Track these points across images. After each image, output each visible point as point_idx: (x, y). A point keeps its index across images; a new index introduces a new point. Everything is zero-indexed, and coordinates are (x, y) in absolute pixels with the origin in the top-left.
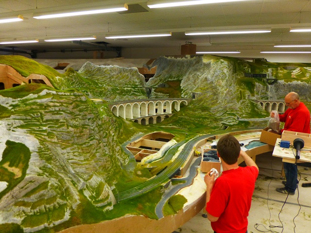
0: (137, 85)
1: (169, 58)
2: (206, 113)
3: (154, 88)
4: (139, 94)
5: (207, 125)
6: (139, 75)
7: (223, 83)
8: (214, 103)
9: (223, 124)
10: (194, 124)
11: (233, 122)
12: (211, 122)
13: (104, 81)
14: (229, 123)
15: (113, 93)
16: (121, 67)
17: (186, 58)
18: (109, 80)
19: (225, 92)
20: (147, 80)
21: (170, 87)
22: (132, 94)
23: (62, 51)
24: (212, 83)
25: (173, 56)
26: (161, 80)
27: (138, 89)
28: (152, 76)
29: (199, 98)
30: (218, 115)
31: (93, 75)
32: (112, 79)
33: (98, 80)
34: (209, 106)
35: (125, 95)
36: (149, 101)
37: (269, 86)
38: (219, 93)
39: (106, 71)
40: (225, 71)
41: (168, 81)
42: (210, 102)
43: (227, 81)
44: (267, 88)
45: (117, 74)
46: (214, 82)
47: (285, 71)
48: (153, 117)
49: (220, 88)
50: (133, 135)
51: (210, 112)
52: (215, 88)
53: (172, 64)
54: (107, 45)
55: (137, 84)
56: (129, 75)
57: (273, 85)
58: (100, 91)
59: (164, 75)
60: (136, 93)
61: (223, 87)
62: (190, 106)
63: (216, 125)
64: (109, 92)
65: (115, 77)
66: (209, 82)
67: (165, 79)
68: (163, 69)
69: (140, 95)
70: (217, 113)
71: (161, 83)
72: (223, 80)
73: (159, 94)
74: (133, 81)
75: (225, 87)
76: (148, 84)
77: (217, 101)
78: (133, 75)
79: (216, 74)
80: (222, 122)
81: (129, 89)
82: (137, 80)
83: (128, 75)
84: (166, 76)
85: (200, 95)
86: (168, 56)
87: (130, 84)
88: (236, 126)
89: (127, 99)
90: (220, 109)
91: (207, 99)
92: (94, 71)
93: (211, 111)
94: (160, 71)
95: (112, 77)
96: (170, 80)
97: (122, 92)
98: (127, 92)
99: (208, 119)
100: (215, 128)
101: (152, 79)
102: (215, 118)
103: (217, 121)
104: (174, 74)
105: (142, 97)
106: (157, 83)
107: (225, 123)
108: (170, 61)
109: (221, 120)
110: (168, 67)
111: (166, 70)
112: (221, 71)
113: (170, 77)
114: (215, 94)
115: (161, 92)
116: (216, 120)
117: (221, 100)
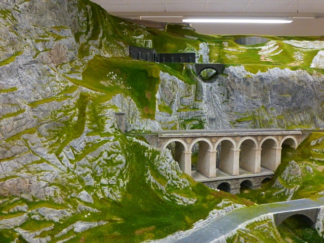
37: (205, 85)
44: (198, 90)
47: (242, 49)
57: (216, 83)
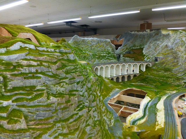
0: (110, 52)
1: (133, 32)
2: (168, 73)
3: (122, 54)
5: (171, 83)
6: (111, 45)
7: (183, 49)
8: (175, 65)
10: (160, 82)
12: (174, 80)
13: (87, 49)
15: (94, 57)
16: (99, 39)
17: (146, 32)
18: (90, 48)
19: (185, 57)
20: (117, 49)
21: (134, 53)
22: (107, 59)
23: (59, 33)
24: (172, 49)
25: (136, 31)
26: (127, 49)
27: (111, 55)
28: (120, 45)
29: (162, 61)
30: (179, 75)
31: (79, 44)
32: (93, 48)
33: (82, 48)
34: (171, 68)
35: (101, 59)
36: (122, 63)
38: (180, 57)
39: (88, 41)
40: (184, 39)
41: (132, 49)
42: (171, 64)
43: (185, 47)
45: (96, 44)
46: (174, 48)
48: (125, 76)
49: (180, 53)
50: (111, 91)
52: (176, 53)
53: (136, 37)
54: (88, 27)
55: (110, 51)
56: (104, 45)
58: (84, 56)
59: (130, 44)
60: (110, 58)
62: (154, 68)
63: (178, 84)
64: (90, 57)
65: (94, 46)
66: (169, 48)
67: (130, 48)
68: (129, 40)
69: (112, 59)
70: (178, 73)
71: (127, 51)
72: (182, 46)
73: (127, 58)
74: (107, 49)
75: (184, 52)
76: (118, 51)
77: (178, 64)
78: (107, 45)
79: (176, 42)
80: (184, 81)
81: (105, 54)
82: (110, 49)
83: (103, 45)
84: (131, 46)
85: (162, 59)
86: (132, 31)
87: (105, 51)
89: (103, 62)
90: (181, 70)
91: (168, 62)
92: (80, 41)
93: (173, 72)
94: (126, 42)
95: (93, 46)
96: (134, 48)
97: (100, 57)
98: (103, 57)
99: (171, 78)
100: (178, 86)
101: (120, 48)
102: (178, 78)
103: (179, 80)
104: (137, 43)
105: (114, 60)
108: (134, 34)
109: (183, 79)
110: (133, 39)
111: (131, 41)
112: (181, 40)
113: (134, 46)
114: (175, 58)
115: (128, 57)
116: (178, 79)
117: (182, 63)
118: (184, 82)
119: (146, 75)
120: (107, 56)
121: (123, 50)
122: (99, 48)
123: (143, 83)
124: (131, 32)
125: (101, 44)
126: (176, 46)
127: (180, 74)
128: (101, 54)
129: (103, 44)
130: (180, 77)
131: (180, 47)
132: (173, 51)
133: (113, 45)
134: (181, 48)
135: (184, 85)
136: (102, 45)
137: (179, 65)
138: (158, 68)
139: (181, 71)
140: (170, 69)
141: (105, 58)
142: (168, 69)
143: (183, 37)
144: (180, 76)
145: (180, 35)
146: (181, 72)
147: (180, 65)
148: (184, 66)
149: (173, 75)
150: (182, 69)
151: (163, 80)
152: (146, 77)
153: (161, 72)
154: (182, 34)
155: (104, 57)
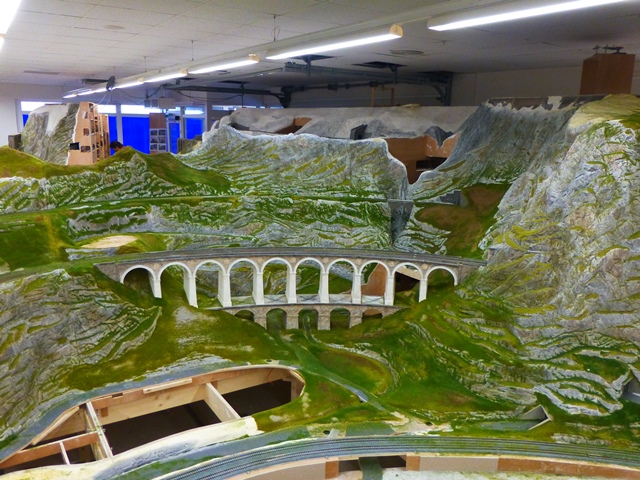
0: (368, 193)
1: (498, 108)
2: (497, 332)
3: (418, 205)
4: (360, 221)
5: (471, 384)
6: (387, 161)
7: (599, 223)
8: (539, 297)
9: (542, 399)
10: (431, 366)
11: (588, 402)
12: (493, 374)
13: (255, 179)
14: (566, 399)
18: (271, 174)
19: (596, 262)
20: (413, 178)
21: (471, 203)
22: (336, 221)
23: (330, 87)
24: (559, 214)
26: (455, 181)
27: (361, 207)
28: (434, 162)
29: (497, 268)
30: (535, 352)
32: (283, 175)
34: (516, 310)
35: (309, 222)
38: (571, 261)
39: (269, 149)
40: (618, 170)
41: (479, 184)
43: (617, 215)
45: (306, 159)
46: (566, 211)
49: (579, 243)
51: (511, 332)
53: (500, 128)
55: (370, 189)
56: (347, 162)
58: (218, 209)
59: (473, 163)
60: (352, 218)
61: (594, 238)
62: (461, 292)
63: (504, 395)
64: (245, 213)
65: (296, 166)
66: (550, 209)
67: (472, 177)
68: (475, 143)
69: (362, 225)
70: (534, 344)
71: (451, 190)
72: (599, 206)
73: (425, 226)
74: (360, 180)
76: (417, 190)
77: (552, 295)
78: (361, 162)
79: (580, 180)
80: (542, 389)
81: (332, 203)
82: (370, 179)
83: (342, 162)
84: (475, 169)
85: (504, 256)
86: (494, 102)
87: (342, 189)
88: (586, 428)
90: (552, 330)
91: (523, 275)
93: (516, 330)
94: (466, 149)
95: (287, 166)
96: (484, 181)
97: (303, 213)
98: (320, 213)
99: (487, 360)
100: (500, 405)
101: (428, 176)
102: (519, 364)
103: (524, 380)
104: (500, 163)
105: (369, 230)
106: (441, 188)
107: (551, 395)
108: (498, 117)
109: (541, 377)
110: (490, 139)
111: (482, 147)
112: (601, 171)
113: (487, 173)
114: (555, 262)
116: (520, 372)
117: (568, 295)
118: (538, 395)
119: (411, 320)
120: (343, 211)
121: (438, 184)
122: (318, 176)
123: (379, 351)
124: (491, 105)
125: (333, 159)
126: (575, 203)
127: (538, 349)
128: (317, 199)
129: (339, 159)
130: (532, 361)
131: (590, 208)
132: (560, 224)
133: (395, 164)
134: (593, 216)
135: (525, 411)
136: (336, 161)
137: (554, 301)
138: (476, 296)
139: (548, 335)
140: (511, 313)
141: (329, 217)
142: (506, 311)
143: (614, 157)
144: (535, 357)
145: (605, 147)
146: (547, 339)
147: (559, 302)
148: (570, 310)
149: (507, 345)
150: (560, 326)
151: (448, 360)
152: (407, 326)
153: (473, 321)
154: (613, 139)
155: (326, 212)
